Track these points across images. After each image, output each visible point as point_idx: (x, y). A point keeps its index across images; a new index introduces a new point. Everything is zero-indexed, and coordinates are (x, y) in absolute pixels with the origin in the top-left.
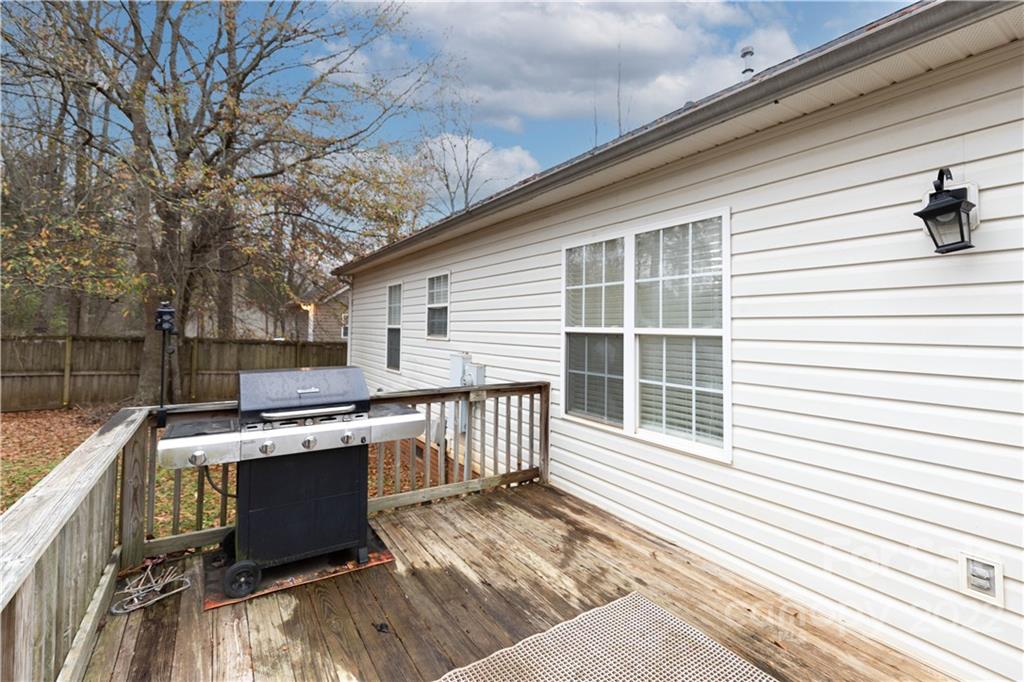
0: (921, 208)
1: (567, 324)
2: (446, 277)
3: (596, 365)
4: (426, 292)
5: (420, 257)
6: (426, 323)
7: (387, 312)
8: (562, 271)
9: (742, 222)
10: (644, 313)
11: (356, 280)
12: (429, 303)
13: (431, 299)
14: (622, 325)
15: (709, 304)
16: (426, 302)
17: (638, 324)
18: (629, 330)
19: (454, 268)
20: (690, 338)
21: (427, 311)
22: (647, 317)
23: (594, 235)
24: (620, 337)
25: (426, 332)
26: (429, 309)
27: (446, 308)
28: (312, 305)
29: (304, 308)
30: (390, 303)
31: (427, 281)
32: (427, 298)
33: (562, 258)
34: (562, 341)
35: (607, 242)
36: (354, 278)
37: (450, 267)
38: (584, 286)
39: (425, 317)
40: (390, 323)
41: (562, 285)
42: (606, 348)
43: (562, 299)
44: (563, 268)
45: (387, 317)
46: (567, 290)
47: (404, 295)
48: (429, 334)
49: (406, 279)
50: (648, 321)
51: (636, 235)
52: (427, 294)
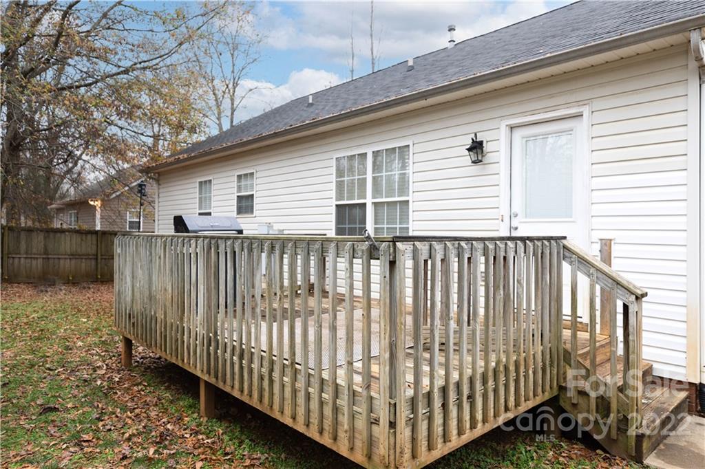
0: (468, 147)
1: (337, 200)
2: (252, 174)
3: (352, 221)
4: (235, 184)
5: (229, 160)
6: (236, 207)
7: (197, 200)
8: (334, 170)
9: (418, 148)
10: (377, 191)
11: (161, 178)
12: (237, 192)
13: (239, 189)
14: (365, 198)
15: (404, 186)
16: (236, 192)
17: (374, 197)
18: (369, 201)
19: (258, 168)
20: (396, 202)
21: (236, 198)
22: (377, 194)
23: (352, 151)
24: (364, 205)
25: (235, 213)
26: (238, 196)
27: (253, 195)
28: (99, 202)
29: (92, 203)
30: (200, 193)
31: (236, 177)
32: (236, 189)
33: (334, 163)
34: (333, 210)
35: (359, 155)
36: (159, 175)
37: (255, 167)
38: (346, 179)
39: (235, 202)
40: (199, 209)
41: (334, 178)
42: (357, 211)
43: (333, 186)
44: (334, 168)
45: (197, 205)
46: (336, 181)
47: (213, 187)
48: (238, 214)
49: (216, 176)
50: (378, 196)
51: (373, 152)
52: (236, 186)
